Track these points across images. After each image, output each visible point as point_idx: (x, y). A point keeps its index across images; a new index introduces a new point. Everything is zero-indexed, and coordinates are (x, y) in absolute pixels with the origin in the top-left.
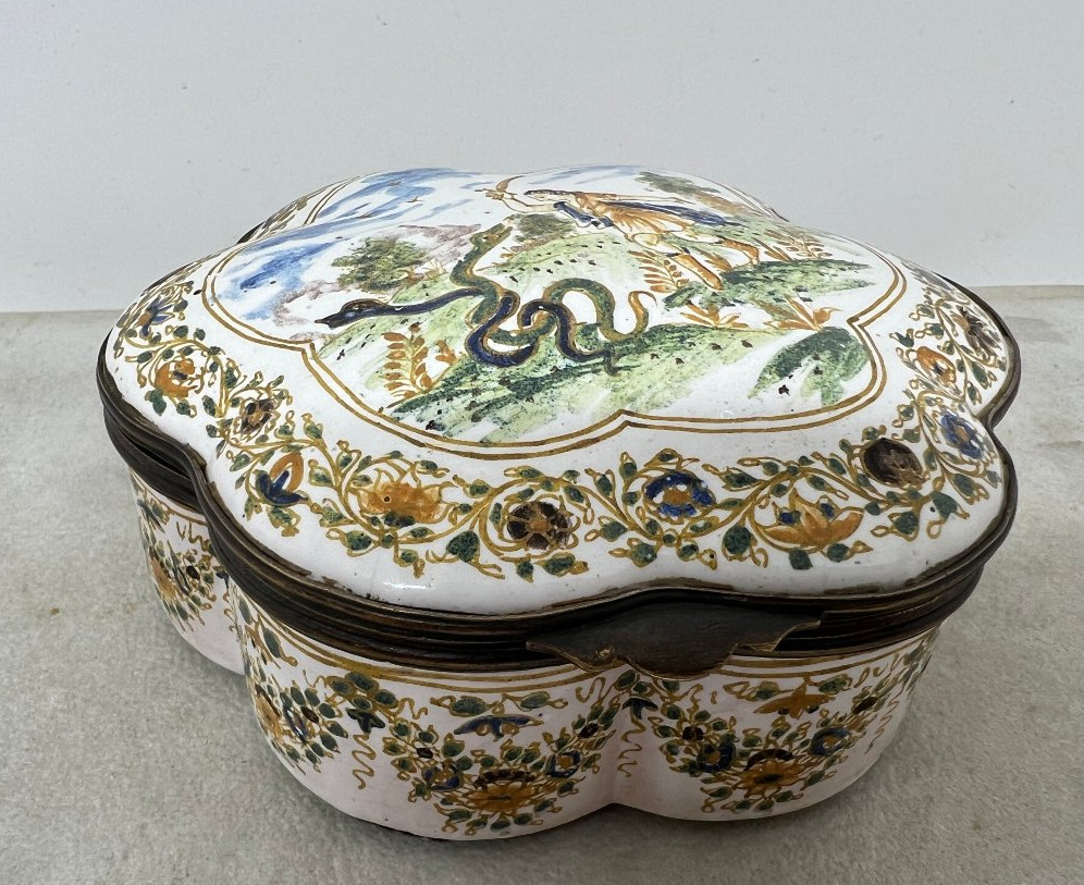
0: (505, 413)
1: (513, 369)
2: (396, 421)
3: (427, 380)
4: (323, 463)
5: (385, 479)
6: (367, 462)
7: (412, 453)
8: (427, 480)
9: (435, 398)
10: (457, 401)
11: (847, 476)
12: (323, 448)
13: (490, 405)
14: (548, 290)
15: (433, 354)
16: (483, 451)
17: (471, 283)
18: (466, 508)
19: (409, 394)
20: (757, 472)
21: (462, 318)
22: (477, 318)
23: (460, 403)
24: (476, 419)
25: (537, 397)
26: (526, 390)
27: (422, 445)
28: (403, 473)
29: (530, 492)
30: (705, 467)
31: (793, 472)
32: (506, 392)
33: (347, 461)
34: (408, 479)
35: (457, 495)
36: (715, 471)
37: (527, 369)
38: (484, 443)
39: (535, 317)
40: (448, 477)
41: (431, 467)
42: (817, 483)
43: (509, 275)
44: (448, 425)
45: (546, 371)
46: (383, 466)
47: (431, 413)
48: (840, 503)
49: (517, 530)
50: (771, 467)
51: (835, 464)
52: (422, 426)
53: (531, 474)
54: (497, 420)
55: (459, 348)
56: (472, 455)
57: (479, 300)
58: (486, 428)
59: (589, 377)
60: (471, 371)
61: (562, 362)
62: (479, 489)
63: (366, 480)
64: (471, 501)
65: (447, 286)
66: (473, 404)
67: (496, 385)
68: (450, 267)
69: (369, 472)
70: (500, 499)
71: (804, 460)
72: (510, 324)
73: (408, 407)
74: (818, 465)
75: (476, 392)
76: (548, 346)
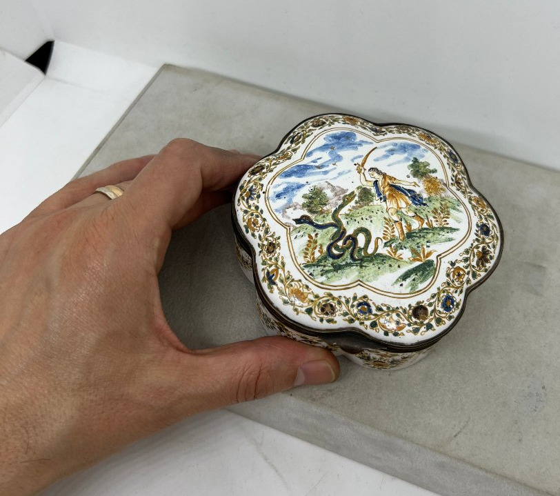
0: (329, 275)
1: (336, 260)
2: (303, 270)
3: (314, 258)
4: (283, 276)
5: (296, 287)
6: (293, 280)
7: (304, 282)
8: (305, 291)
9: (314, 265)
10: (319, 268)
11: (406, 315)
12: (284, 271)
13: (327, 272)
14: (355, 231)
15: (318, 249)
16: (321, 286)
17: (336, 221)
18: (312, 301)
19: (308, 262)
20: (385, 308)
21: (329, 236)
22: (333, 238)
23: (320, 269)
24: (322, 275)
25: (339, 271)
26: (337, 268)
27: (306, 279)
28: (300, 287)
29: (328, 300)
30: (373, 303)
31: (393, 311)
32: (332, 268)
33: (288, 278)
34: (301, 289)
35: (311, 297)
36: (375, 305)
37: (340, 262)
38: (322, 283)
39: (348, 242)
40: (310, 291)
41: (307, 287)
42: (398, 315)
43: (347, 220)
44: (315, 275)
45: (344, 263)
46: (296, 283)
47: (311, 271)
48: (401, 322)
49: (323, 310)
50: (388, 308)
51: (405, 311)
52: (308, 273)
53: (330, 295)
54: (327, 277)
55: (325, 249)
56: (318, 286)
57: (336, 230)
58: (323, 279)
59: (354, 267)
60: (325, 258)
61: (349, 261)
62: (317, 297)
63: (292, 285)
64: (314, 299)
65: (329, 220)
66: (323, 270)
67: (330, 265)
68: (333, 209)
69: (293, 283)
70: (321, 301)
71: (397, 308)
72: (340, 243)
73: (307, 266)
74: (400, 310)
75: (325, 266)
76: (347, 254)
